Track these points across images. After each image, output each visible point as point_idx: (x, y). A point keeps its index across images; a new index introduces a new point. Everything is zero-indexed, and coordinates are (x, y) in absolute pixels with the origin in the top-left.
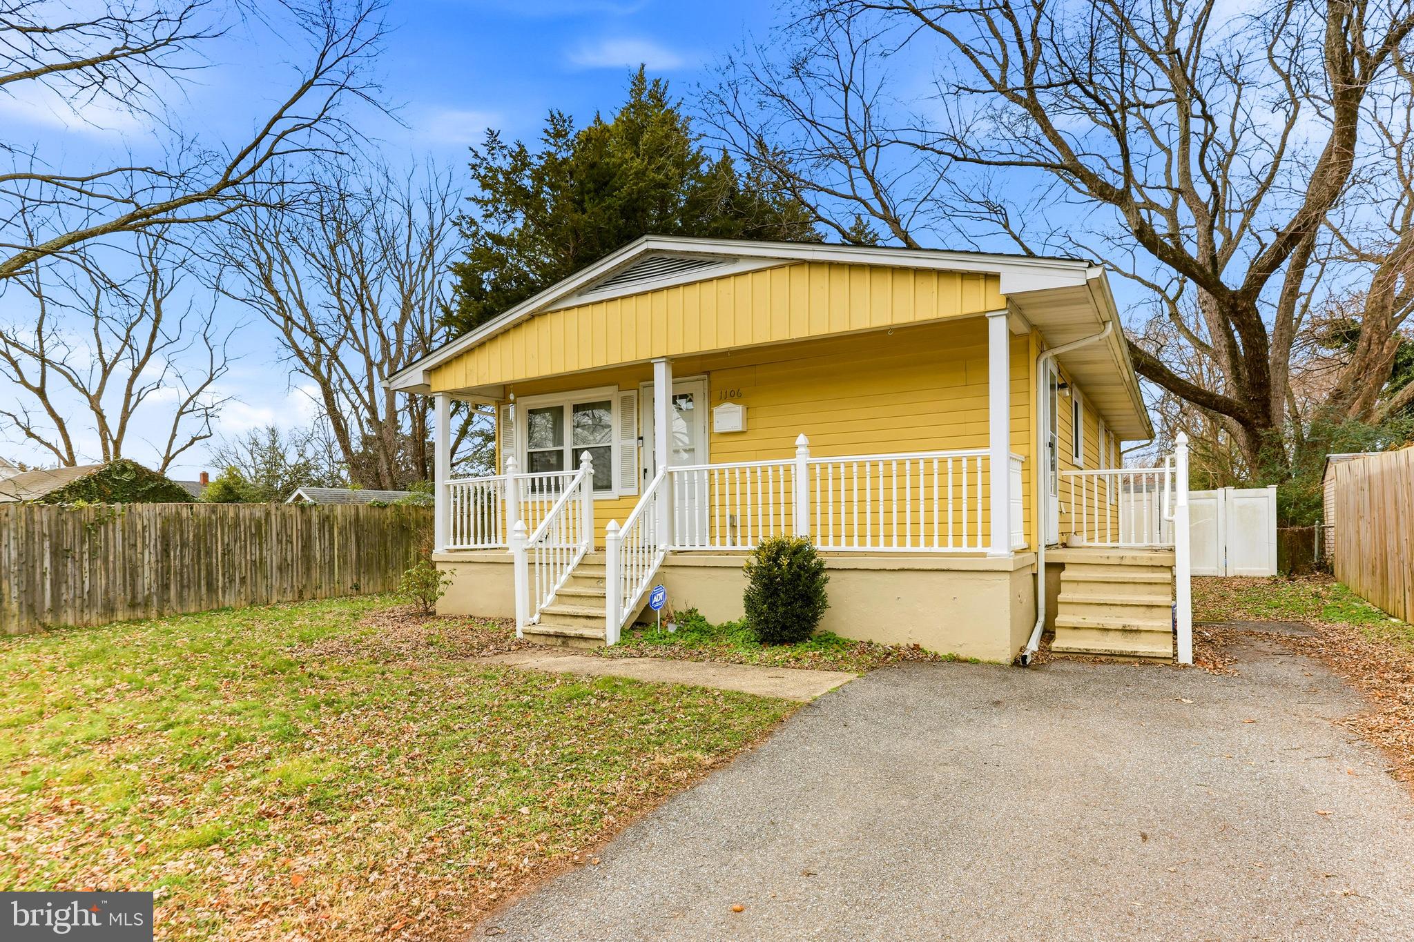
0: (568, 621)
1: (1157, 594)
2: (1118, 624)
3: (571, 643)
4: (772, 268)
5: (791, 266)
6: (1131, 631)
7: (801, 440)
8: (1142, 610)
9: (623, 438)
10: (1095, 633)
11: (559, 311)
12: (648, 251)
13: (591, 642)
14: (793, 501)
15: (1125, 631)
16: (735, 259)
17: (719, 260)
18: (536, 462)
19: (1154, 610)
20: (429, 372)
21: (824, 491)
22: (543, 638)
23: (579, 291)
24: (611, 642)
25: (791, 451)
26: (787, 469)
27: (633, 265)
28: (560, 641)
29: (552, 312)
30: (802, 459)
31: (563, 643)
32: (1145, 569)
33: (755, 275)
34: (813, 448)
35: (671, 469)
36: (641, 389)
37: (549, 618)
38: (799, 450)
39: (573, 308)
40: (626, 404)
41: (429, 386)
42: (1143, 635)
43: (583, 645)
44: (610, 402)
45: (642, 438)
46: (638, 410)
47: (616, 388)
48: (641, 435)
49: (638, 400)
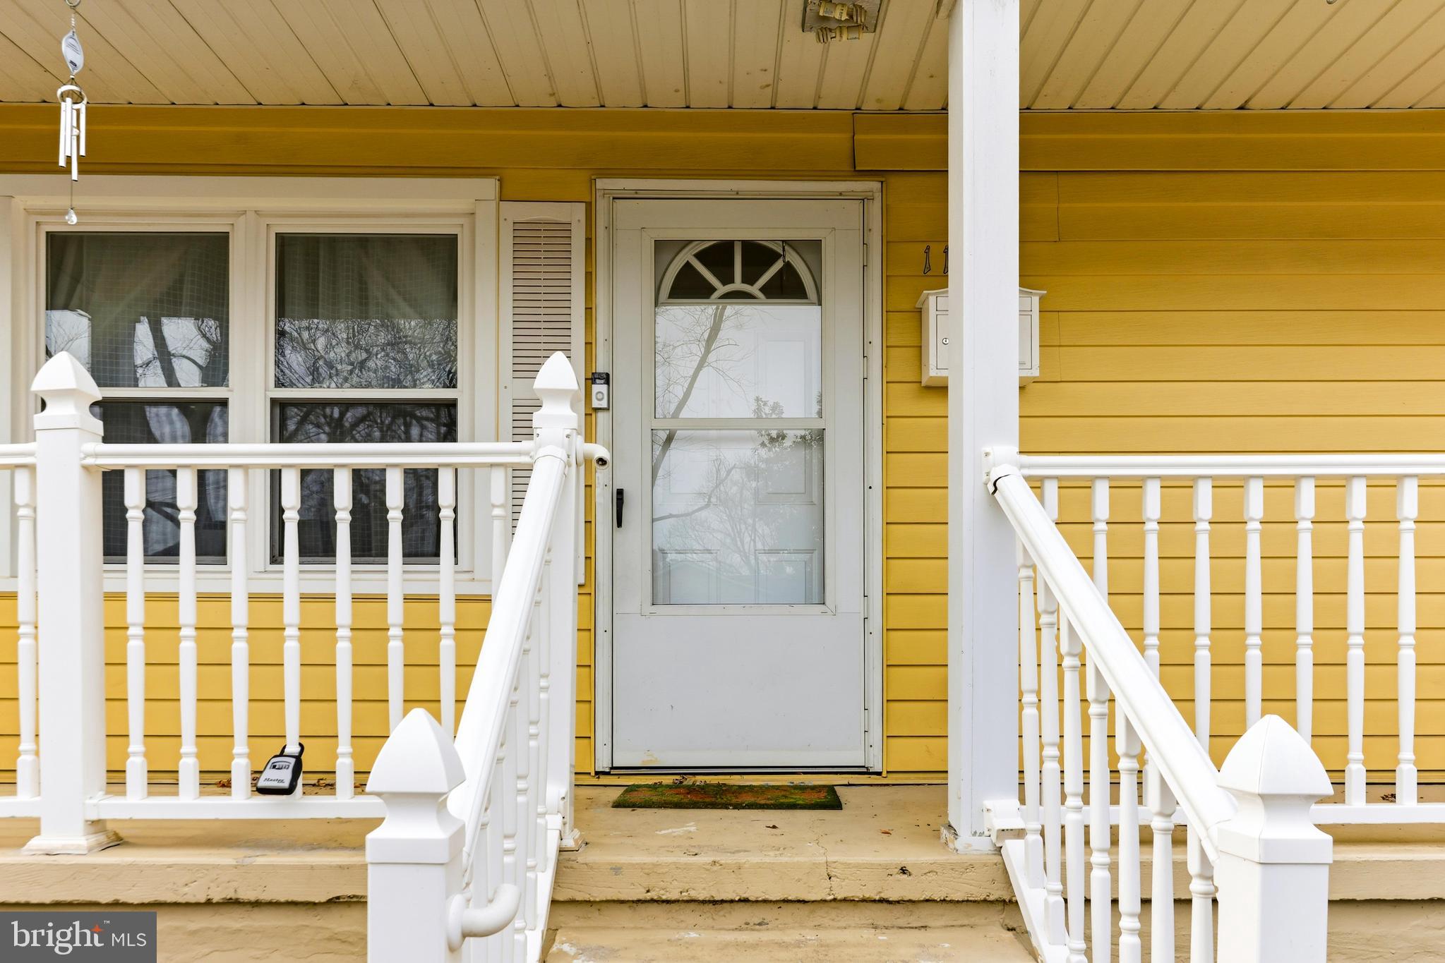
40: (533, 250)
44: (451, 241)
45: (607, 379)
46: (589, 277)
47: (488, 187)
48: (601, 367)
49: (589, 242)
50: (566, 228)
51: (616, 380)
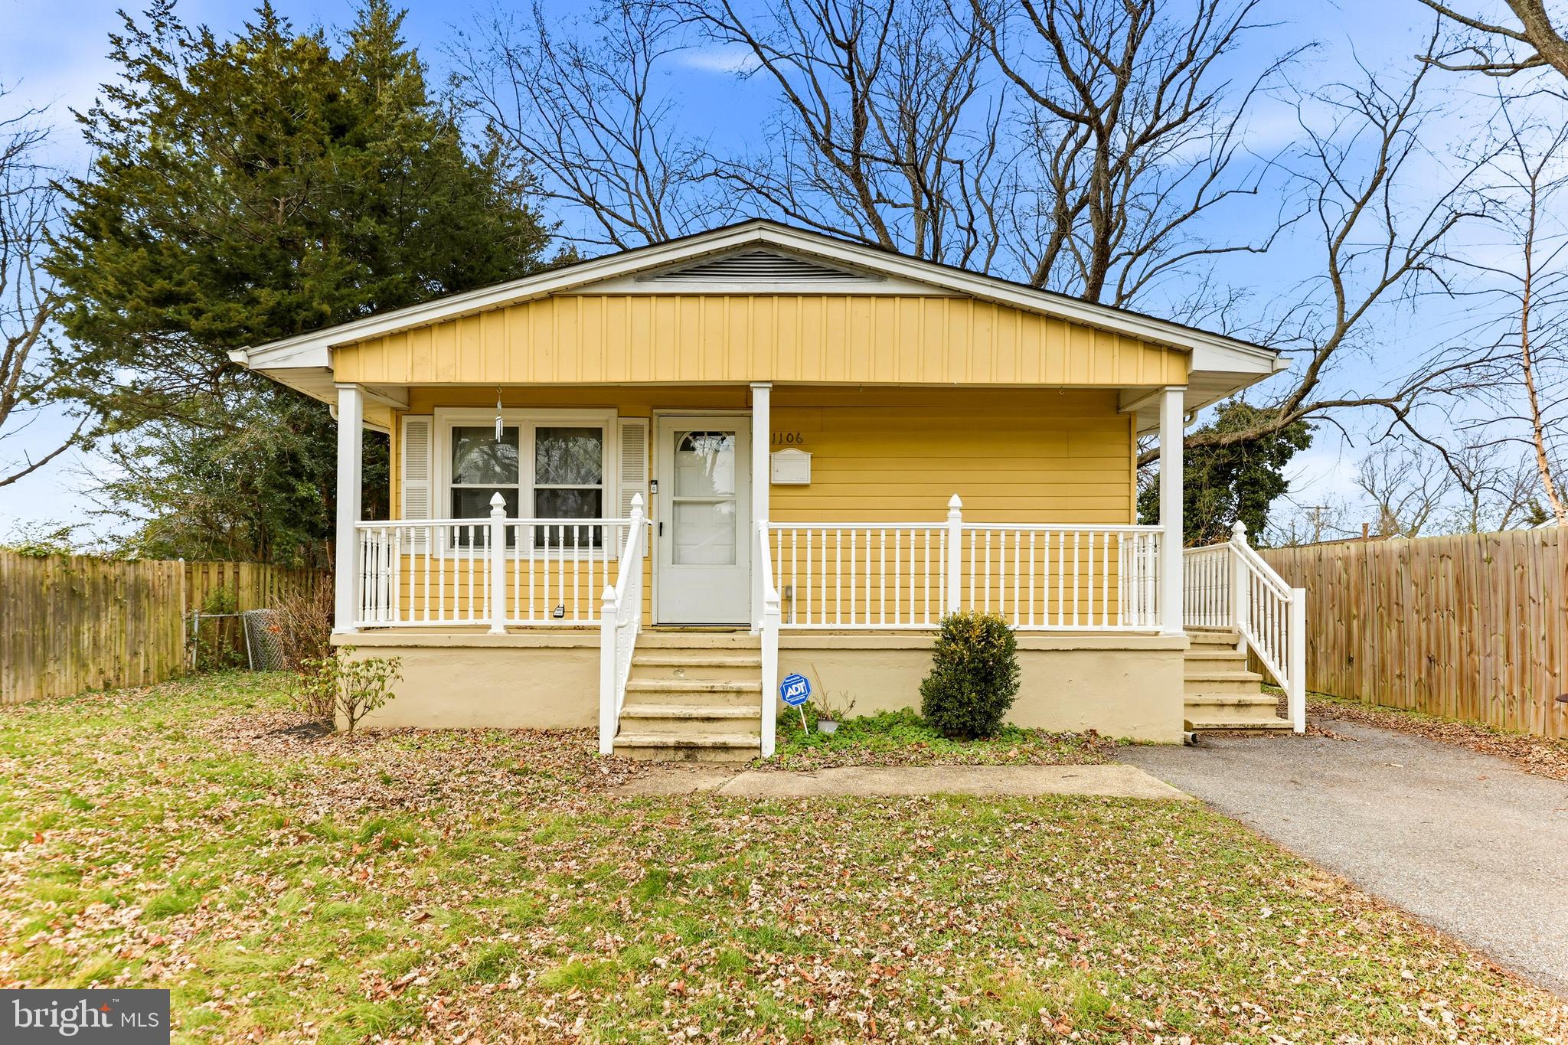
0: (671, 726)
1: (1234, 670)
2: (1233, 698)
3: (700, 756)
4: (927, 297)
5: (951, 298)
6: (1246, 705)
7: (955, 501)
8: (1236, 685)
9: (625, 479)
10: (1212, 709)
11: (599, 296)
12: (760, 243)
13: (737, 752)
14: (942, 571)
15: (1240, 705)
16: (881, 275)
17: (859, 273)
18: (466, 502)
19: (1247, 685)
20: (333, 350)
21: (980, 561)
22: (651, 752)
23: (640, 275)
24: (769, 750)
25: (942, 513)
26: (935, 534)
27: (729, 255)
28: (681, 755)
29: (585, 296)
30: (955, 523)
31: (687, 757)
32: (1212, 647)
33: (904, 300)
34: (968, 513)
35: (775, 525)
36: (655, 418)
37: (635, 724)
38: (952, 513)
39: (623, 296)
40: (630, 435)
41: (332, 372)
42: (1253, 709)
43: (723, 757)
44: (600, 430)
45: (656, 483)
46: (650, 445)
47: (614, 412)
48: (654, 478)
49: (650, 432)
50: (642, 427)
51: (659, 483)
